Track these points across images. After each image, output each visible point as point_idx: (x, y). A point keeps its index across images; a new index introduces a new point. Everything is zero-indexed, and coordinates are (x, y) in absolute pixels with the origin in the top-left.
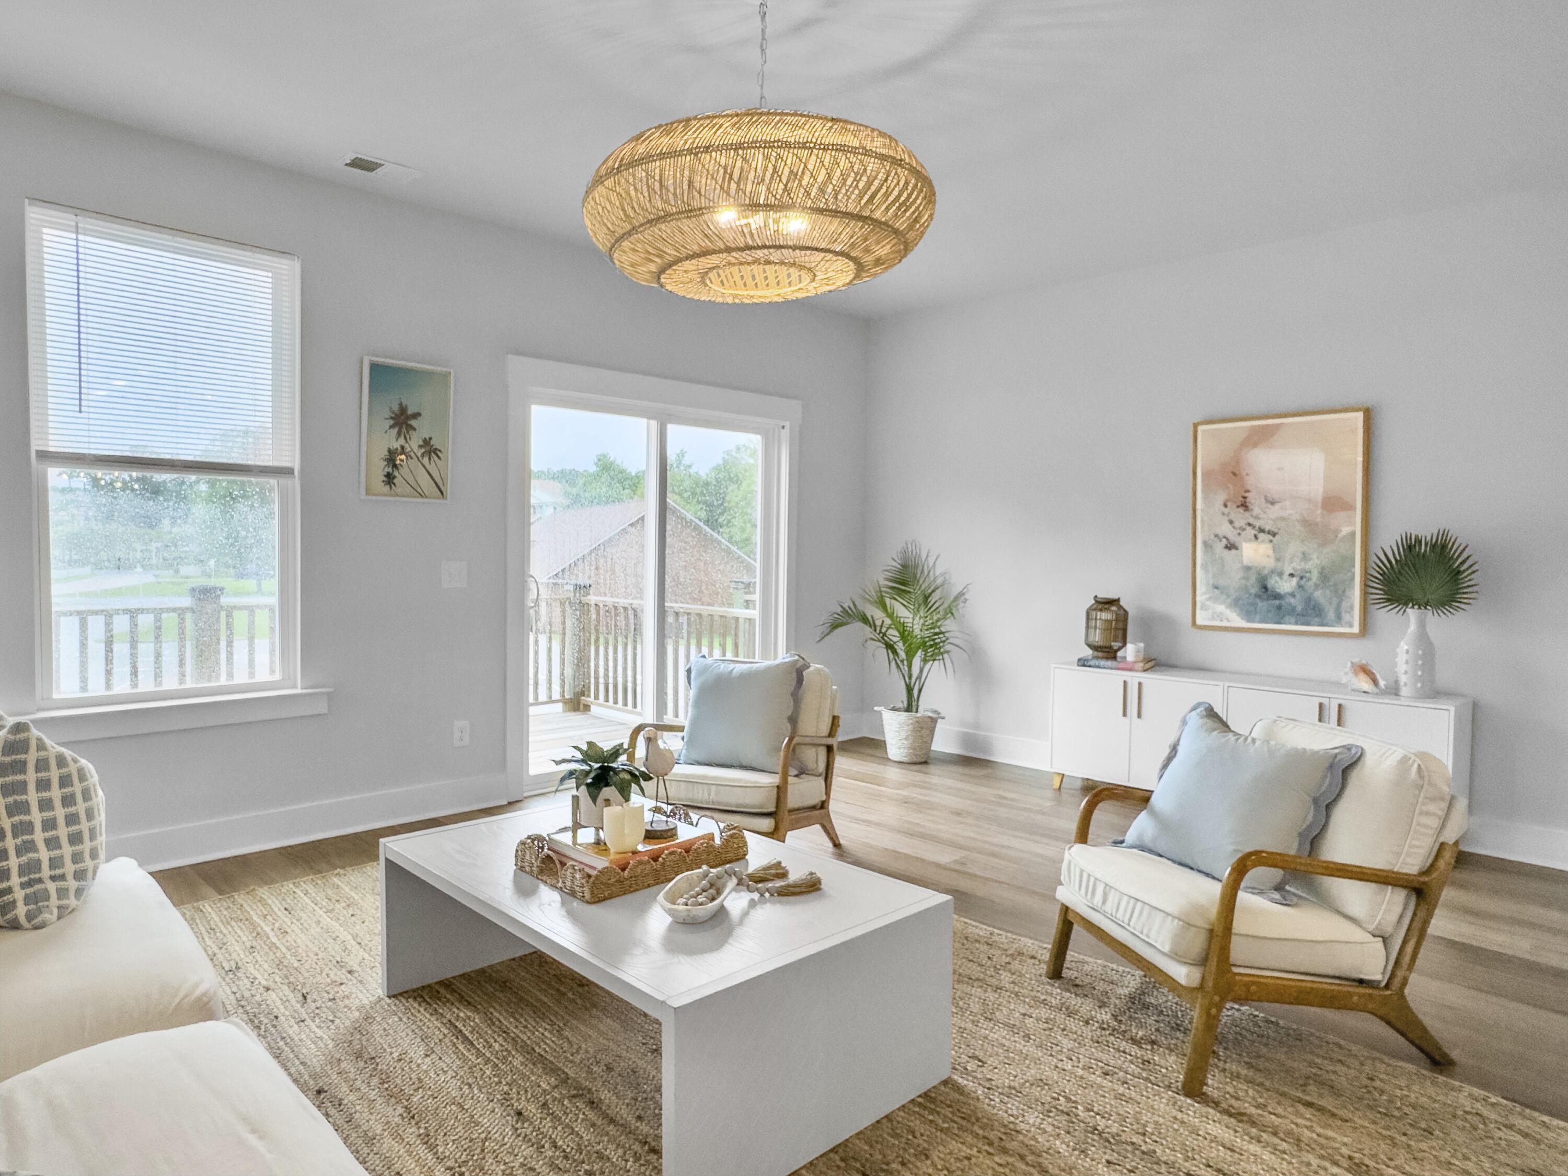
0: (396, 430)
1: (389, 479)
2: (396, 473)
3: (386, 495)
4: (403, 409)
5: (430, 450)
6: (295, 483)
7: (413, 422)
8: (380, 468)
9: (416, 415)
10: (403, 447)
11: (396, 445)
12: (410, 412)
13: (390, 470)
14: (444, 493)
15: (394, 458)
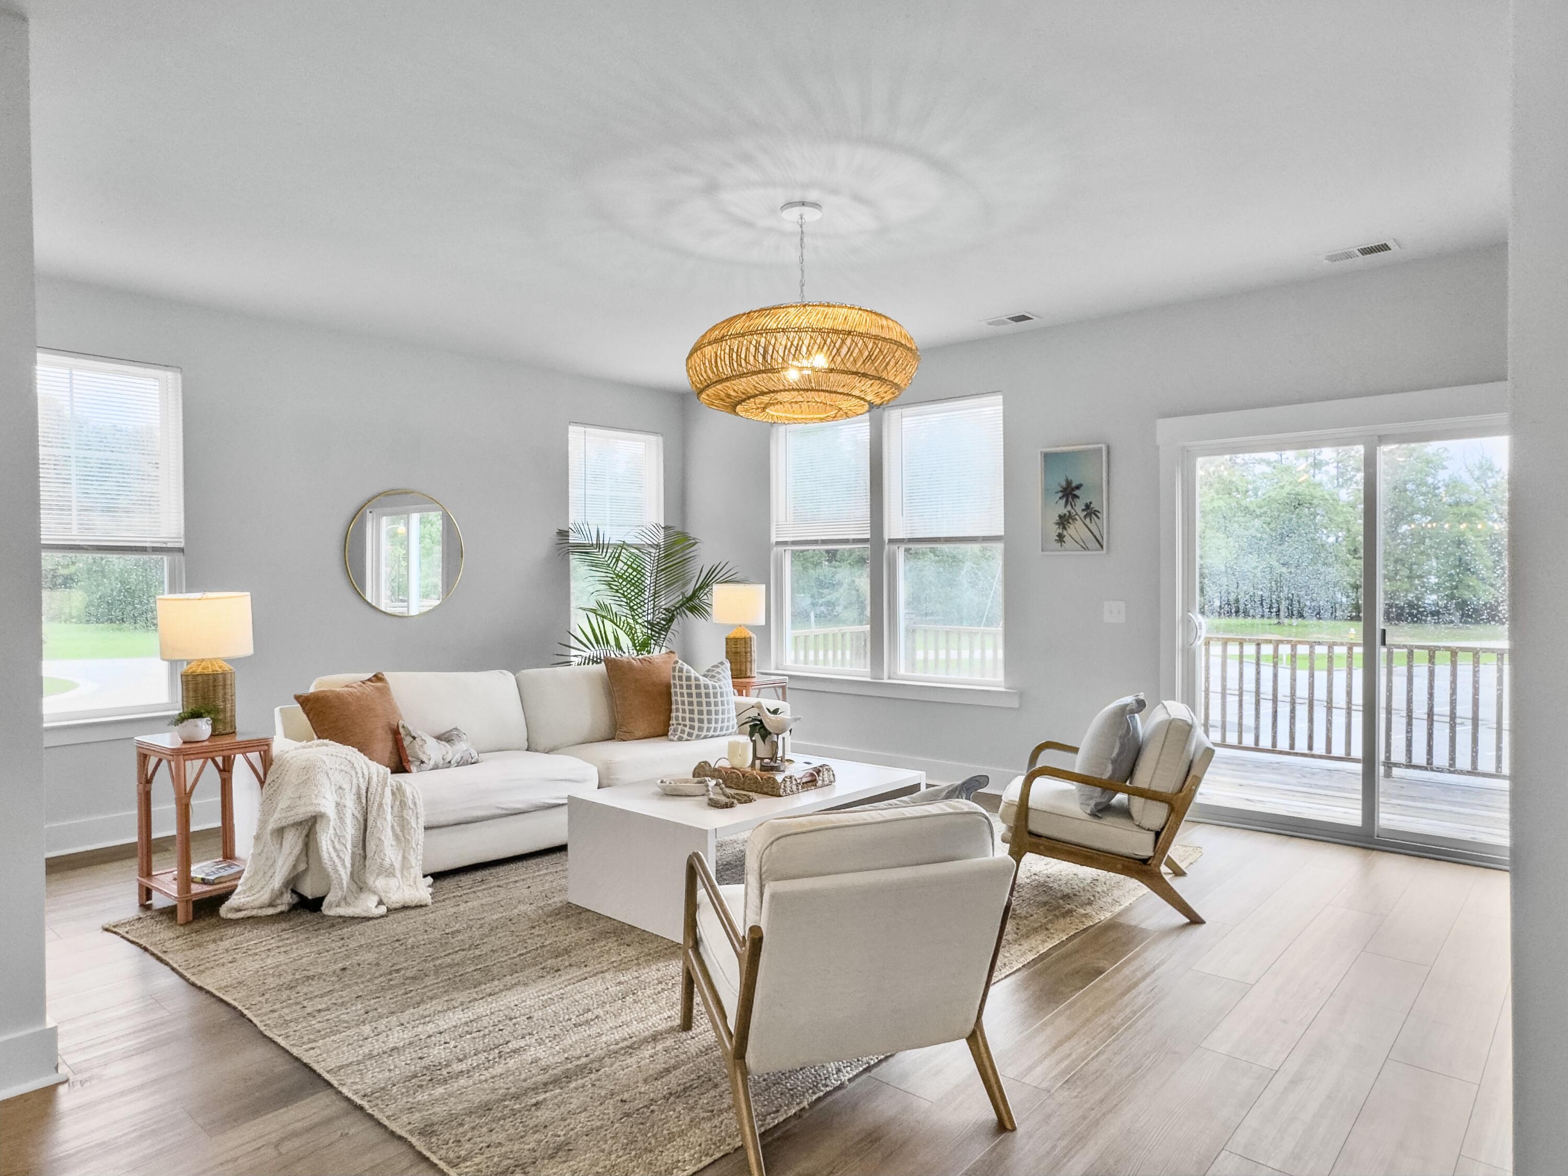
0: (1064, 500)
1: (1061, 538)
2: (1065, 533)
3: (1059, 551)
4: (1069, 483)
5: (1091, 512)
7: (1076, 492)
8: (1054, 530)
9: (1079, 487)
10: (1069, 512)
11: (1064, 511)
12: (1074, 484)
13: (1061, 531)
14: (1102, 546)
15: (1064, 521)
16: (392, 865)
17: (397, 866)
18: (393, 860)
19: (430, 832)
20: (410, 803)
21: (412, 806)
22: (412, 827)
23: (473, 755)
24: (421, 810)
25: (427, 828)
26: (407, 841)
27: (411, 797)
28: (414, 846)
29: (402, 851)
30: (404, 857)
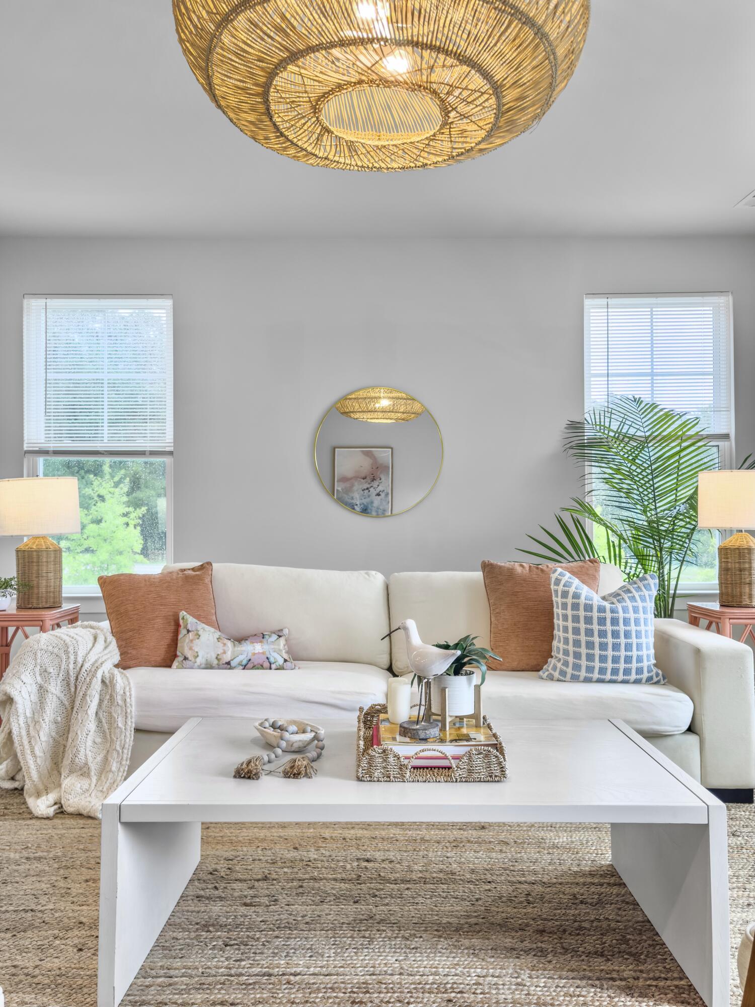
16: (86, 764)
17: (94, 767)
18: (90, 759)
19: (141, 736)
20: (119, 700)
21: (120, 702)
22: (118, 727)
23: (272, 660)
24: (133, 710)
25: (137, 730)
26: (112, 741)
27: (122, 692)
28: (118, 748)
29: (105, 752)
30: (106, 760)
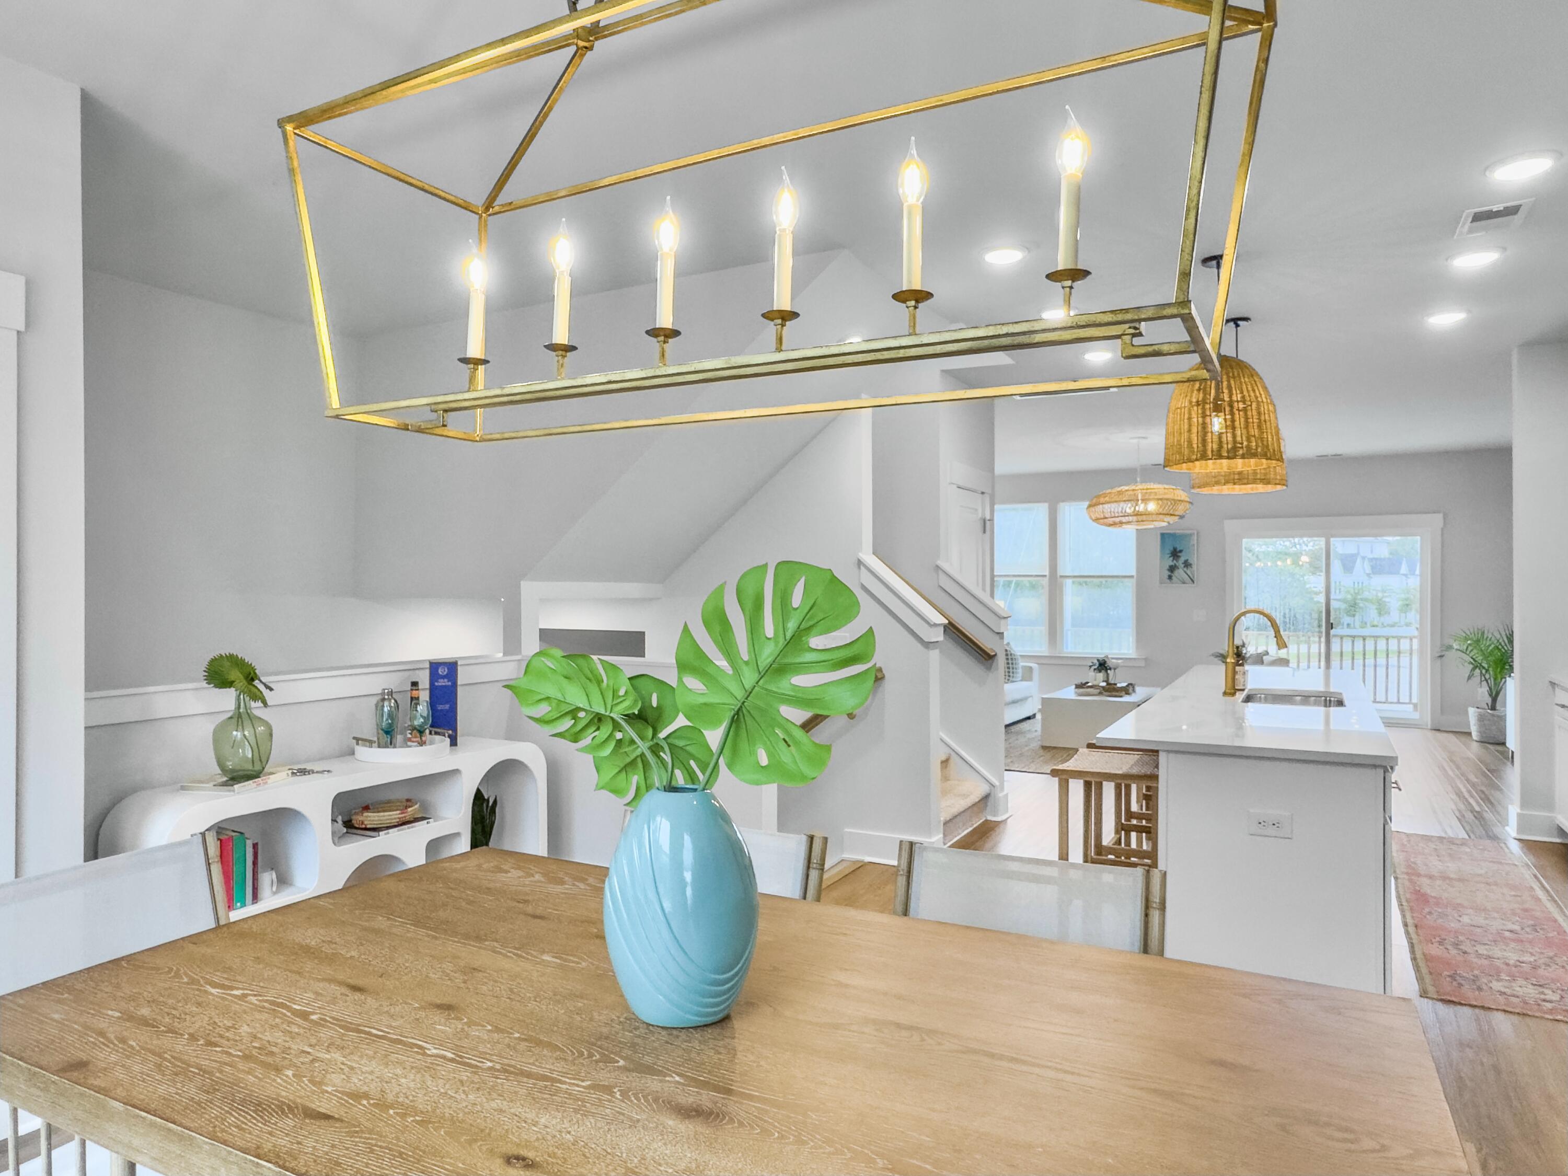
0: (1171, 559)
1: (1170, 577)
2: (1172, 575)
3: (1169, 584)
4: (1175, 549)
5: (1187, 564)
6: (1134, 581)
7: (1179, 554)
8: (1167, 573)
9: (1181, 551)
10: (1175, 564)
11: (1172, 564)
12: (1178, 550)
13: (1170, 574)
14: (1193, 581)
15: (1172, 569)
